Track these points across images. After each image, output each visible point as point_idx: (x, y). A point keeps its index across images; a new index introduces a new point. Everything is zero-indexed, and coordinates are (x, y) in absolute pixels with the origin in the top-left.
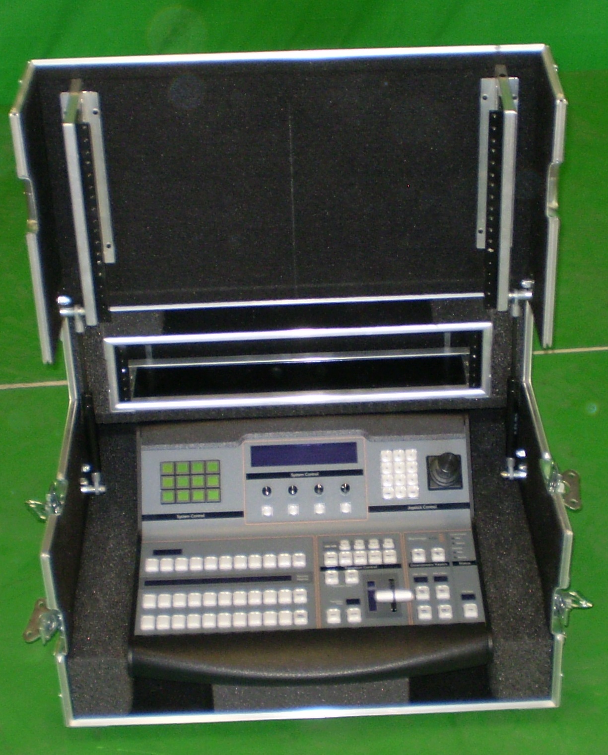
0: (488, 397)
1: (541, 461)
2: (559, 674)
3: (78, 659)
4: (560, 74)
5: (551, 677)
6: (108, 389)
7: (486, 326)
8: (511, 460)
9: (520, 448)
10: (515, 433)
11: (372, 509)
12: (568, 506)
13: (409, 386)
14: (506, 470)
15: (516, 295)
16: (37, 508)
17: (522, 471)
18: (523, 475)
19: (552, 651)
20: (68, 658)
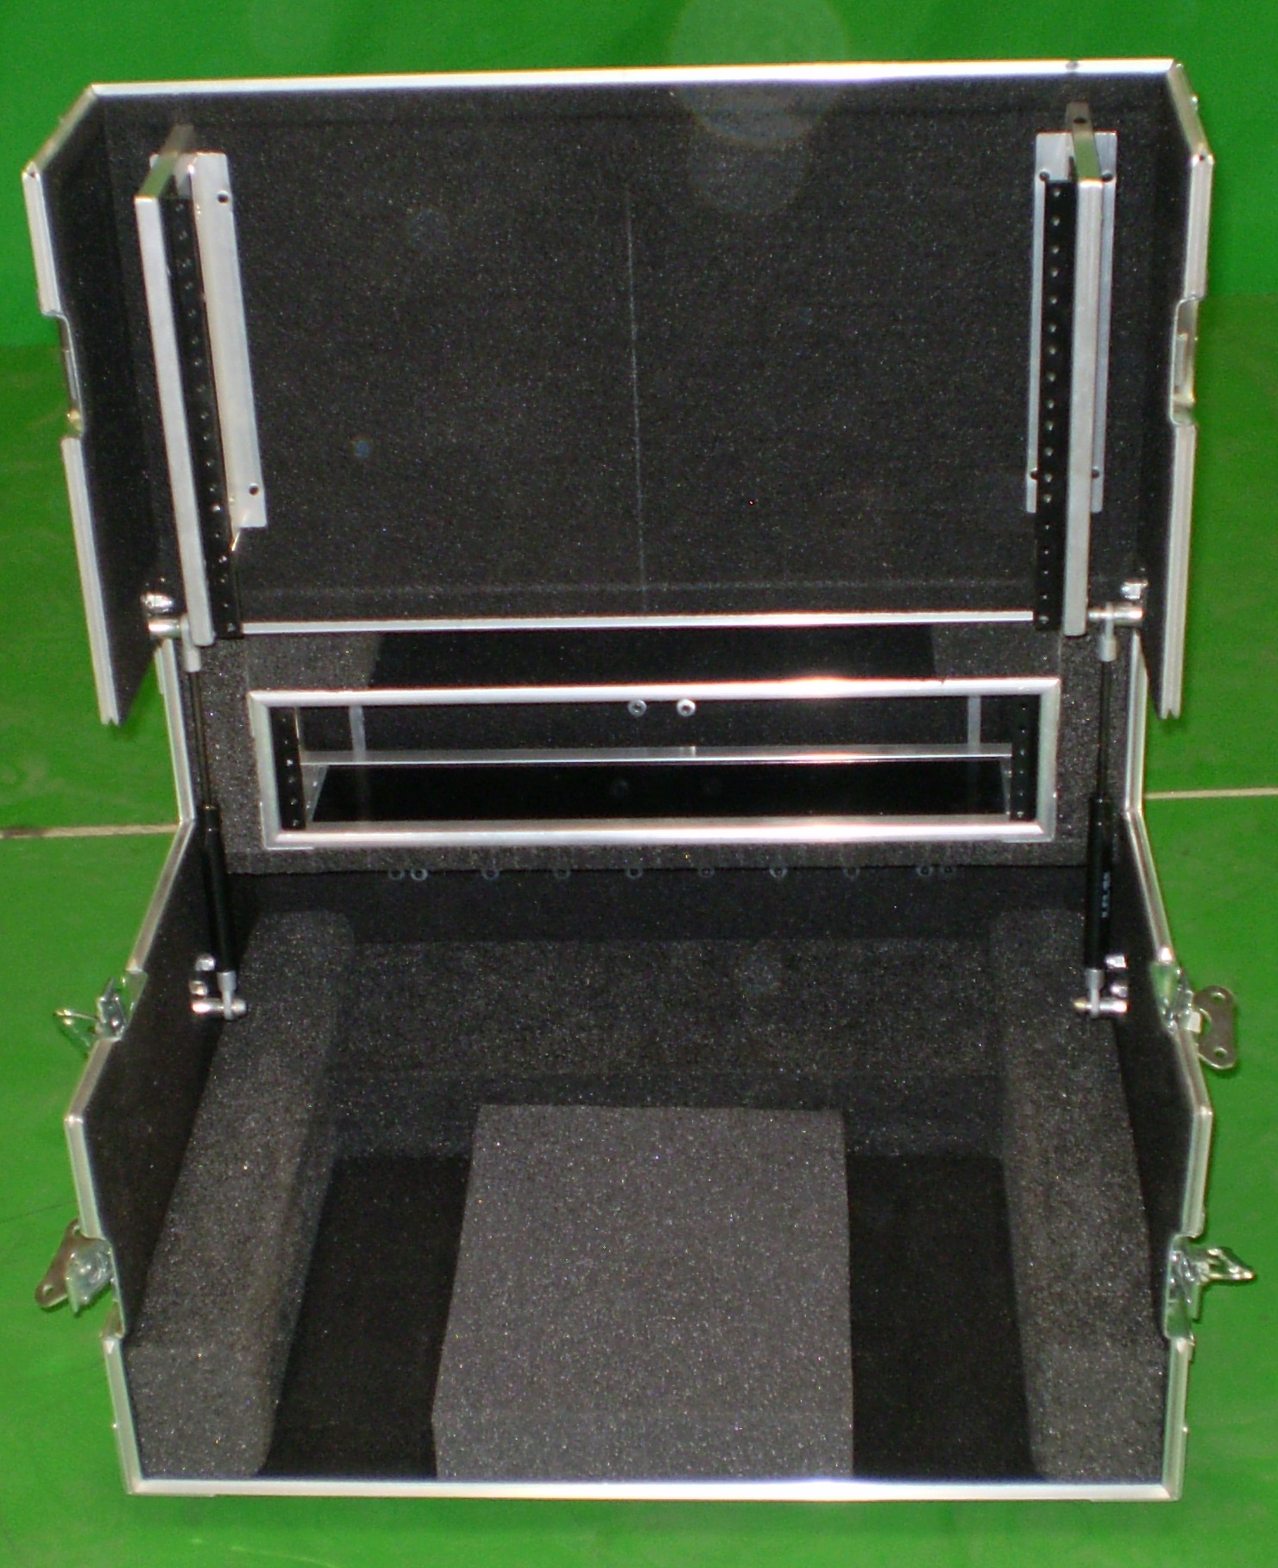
0: (1049, 840)
1: (1154, 967)
2: (1179, 1428)
3: (148, 1349)
4: (1203, 113)
5: (1162, 1433)
6: (258, 800)
7: (1046, 686)
8: (1094, 974)
9: (1115, 951)
10: (1104, 915)
12: (1204, 1059)
13: (885, 814)
14: (1085, 994)
15: (1108, 614)
16: (75, 1025)
17: (1118, 997)
18: (1120, 1007)
19: (1166, 1376)
20: (126, 1344)
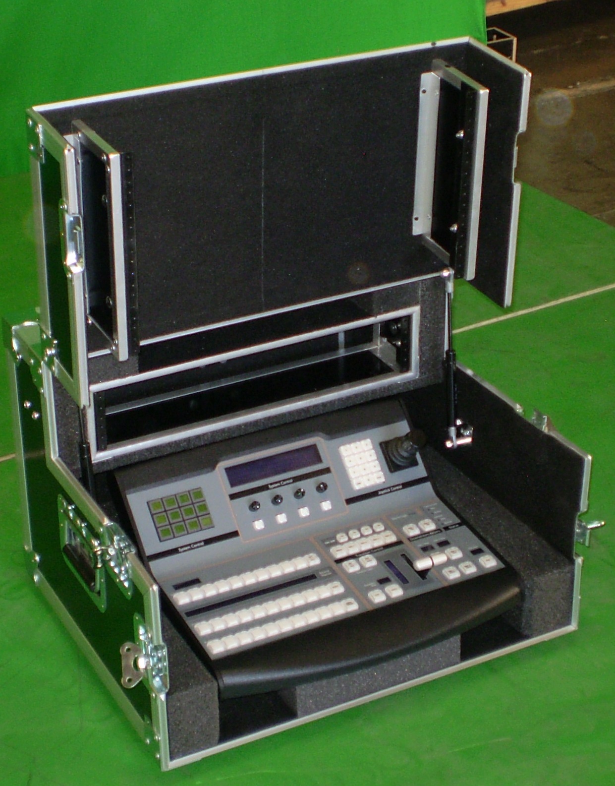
0: (417, 378)
7: (414, 310)
8: (452, 430)
9: (456, 417)
10: (456, 402)
11: (349, 501)
14: (450, 440)
17: (468, 436)
18: (469, 440)
20: (168, 694)
